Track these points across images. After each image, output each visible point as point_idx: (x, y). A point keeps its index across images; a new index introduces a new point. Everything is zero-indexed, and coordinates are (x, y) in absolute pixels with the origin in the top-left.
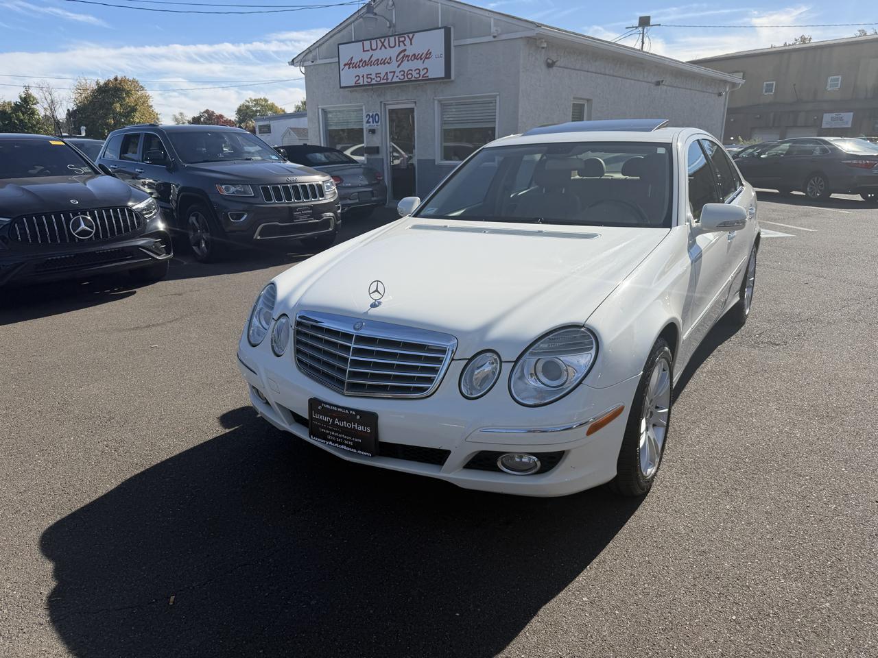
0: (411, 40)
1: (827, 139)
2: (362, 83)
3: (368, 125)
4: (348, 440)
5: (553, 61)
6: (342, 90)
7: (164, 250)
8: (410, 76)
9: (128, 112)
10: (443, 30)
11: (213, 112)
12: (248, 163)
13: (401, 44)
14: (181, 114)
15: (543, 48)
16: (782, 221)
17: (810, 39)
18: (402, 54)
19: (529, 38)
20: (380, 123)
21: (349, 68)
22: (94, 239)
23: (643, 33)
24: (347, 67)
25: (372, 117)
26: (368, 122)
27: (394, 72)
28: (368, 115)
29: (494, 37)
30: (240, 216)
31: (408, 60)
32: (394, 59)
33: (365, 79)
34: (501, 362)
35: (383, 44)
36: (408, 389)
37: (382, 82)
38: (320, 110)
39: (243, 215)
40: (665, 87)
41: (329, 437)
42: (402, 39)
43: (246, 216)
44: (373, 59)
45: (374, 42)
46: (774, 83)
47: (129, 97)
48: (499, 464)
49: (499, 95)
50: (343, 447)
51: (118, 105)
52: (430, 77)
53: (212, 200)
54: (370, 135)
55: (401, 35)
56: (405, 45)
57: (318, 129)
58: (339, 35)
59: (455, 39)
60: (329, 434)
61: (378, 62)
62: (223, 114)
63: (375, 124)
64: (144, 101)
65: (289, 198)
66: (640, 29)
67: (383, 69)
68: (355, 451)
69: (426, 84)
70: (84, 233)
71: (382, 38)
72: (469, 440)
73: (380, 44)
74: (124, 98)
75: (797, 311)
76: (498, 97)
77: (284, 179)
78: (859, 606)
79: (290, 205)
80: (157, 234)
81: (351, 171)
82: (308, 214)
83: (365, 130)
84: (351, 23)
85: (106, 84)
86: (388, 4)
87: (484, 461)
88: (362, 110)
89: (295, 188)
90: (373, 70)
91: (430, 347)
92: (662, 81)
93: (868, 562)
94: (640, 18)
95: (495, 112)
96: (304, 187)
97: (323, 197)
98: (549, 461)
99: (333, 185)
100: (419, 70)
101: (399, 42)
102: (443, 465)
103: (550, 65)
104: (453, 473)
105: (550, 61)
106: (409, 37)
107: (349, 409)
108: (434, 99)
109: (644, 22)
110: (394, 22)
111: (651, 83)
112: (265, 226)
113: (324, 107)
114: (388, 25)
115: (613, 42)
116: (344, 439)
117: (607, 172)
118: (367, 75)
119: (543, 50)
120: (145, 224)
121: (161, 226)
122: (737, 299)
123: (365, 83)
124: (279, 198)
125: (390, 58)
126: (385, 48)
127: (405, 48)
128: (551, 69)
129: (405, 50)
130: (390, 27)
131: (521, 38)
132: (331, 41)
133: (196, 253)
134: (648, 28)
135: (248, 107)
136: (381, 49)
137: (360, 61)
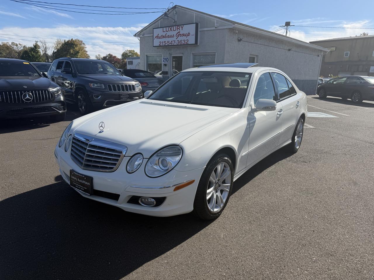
0: (182, 28)
1: (362, 76)
2: (162, 45)
3: (164, 62)
4: (82, 188)
5: (241, 39)
6: (154, 47)
7: (63, 109)
8: (181, 43)
9: (76, 53)
10: (195, 24)
11: (112, 55)
12: (105, 75)
13: (178, 29)
14: (99, 55)
15: (236, 33)
16: (336, 111)
17: (368, 34)
18: (178, 34)
19: (230, 29)
20: (168, 62)
21: (157, 39)
22: (32, 102)
23: (287, 29)
24: (156, 38)
25: (166, 59)
26: (164, 61)
27: (175, 41)
28: (164, 58)
29: (216, 28)
30: (98, 97)
31: (181, 36)
32: (175, 35)
33: (163, 44)
34: (143, 158)
35: (171, 29)
36: (106, 168)
37: (170, 45)
38: (145, 55)
39: (99, 96)
40: (293, 52)
41: (76, 186)
42: (179, 27)
43: (100, 97)
44: (167, 35)
45: (167, 28)
46: (349, 52)
47: (76, 47)
48: (140, 201)
49: (217, 52)
50: (80, 191)
51: (72, 50)
52: (189, 44)
53: (87, 89)
54: (164, 67)
55: (178, 26)
56: (180, 30)
57: (144, 63)
58: (154, 25)
59: (201, 28)
60: (76, 185)
61: (169, 37)
62: (116, 56)
63: (167, 62)
64: (82, 49)
65: (119, 90)
66: (286, 27)
67: (170, 39)
68: (84, 193)
69: (187, 46)
70: (28, 99)
71: (171, 26)
72: (126, 190)
73: (170, 29)
74: (74, 47)
75: (321, 149)
76: (216, 53)
77: (118, 82)
78: (281, 274)
79: (119, 93)
80: (60, 102)
81: (152, 81)
82: (127, 97)
83: (162, 64)
84: (159, 20)
85: (68, 42)
86: (174, 13)
87: (134, 200)
88: (161, 56)
89: (122, 86)
90: (166, 40)
91: (117, 151)
92: (291, 49)
93: (296, 256)
94: (286, 22)
95: (215, 59)
96: (126, 86)
97: (134, 90)
98: (160, 201)
99: (140, 86)
100: (185, 40)
101: (177, 28)
102: (118, 200)
103: (239, 40)
104: (123, 205)
105: (239, 39)
106: (181, 26)
107: (82, 175)
108: (190, 53)
109: (288, 24)
110: (176, 20)
111: (286, 50)
112: (109, 101)
113: (147, 54)
114: (173, 21)
115: (274, 32)
116: (81, 187)
117: (241, 85)
118: (164, 42)
119: (237, 34)
120: (55, 97)
121: (62, 98)
122: (290, 141)
123: (163, 45)
124: (115, 90)
125: (174, 35)
126: (172, 31)
127: (180, 31)
128: (240, 42)
129: (179, 32)
130: (174, 22)
131: (227, 28)
132: (151, 27)
133: (80, 111)
134: (289, 26)
135: (126, 53)
136: (170, 31)
137: (162, 36)
